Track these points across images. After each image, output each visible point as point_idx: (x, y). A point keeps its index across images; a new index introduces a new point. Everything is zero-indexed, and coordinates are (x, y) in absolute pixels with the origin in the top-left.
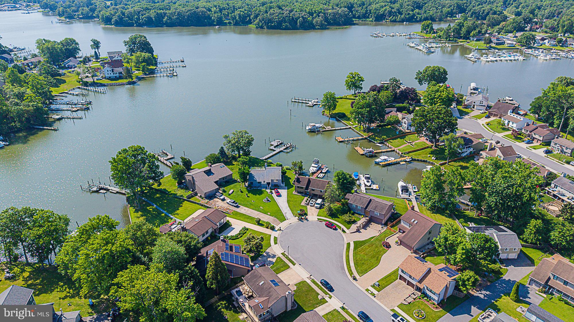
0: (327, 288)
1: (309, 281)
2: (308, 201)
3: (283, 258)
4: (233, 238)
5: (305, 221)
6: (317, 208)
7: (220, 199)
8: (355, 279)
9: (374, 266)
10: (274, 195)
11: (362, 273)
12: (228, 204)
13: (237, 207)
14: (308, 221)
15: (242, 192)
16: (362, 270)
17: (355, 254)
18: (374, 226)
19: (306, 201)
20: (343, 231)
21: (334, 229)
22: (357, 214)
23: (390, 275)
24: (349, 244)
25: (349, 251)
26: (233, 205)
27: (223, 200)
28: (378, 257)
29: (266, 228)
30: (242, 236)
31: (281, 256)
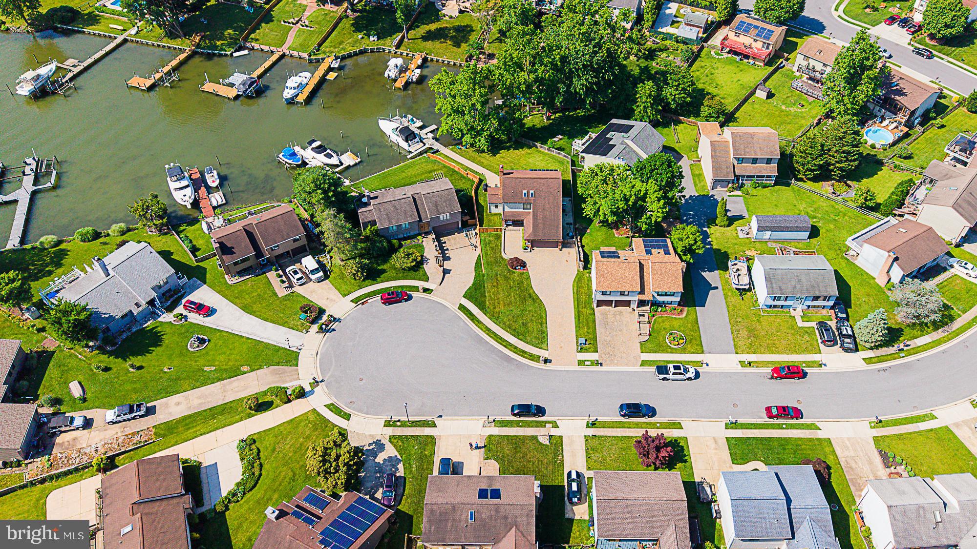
0: (534, 415)
1: (495, 431)
2: (284, 278)
3: (399, 431)
4: (248, 486)
5: (335, 326)
6: (320, 281)
7: (77, 429)
8: (546, 361)
9: (544, 315)
10: (195, 318)
11: (541, 340)
12: (117, 422)
13: (151, 411)
14: (339, 320)
15: (107, 369)
16: (537, 338)
17: (495, 318)
18: (453, 242)
19: (283, 282)
20: (426, 290)
21: (406, 300)
22: (405, 239)
23: (579, 312)
24: (462, 307)
25: (479, 322)
26: (134, 418)
27: (88, 424)
28: (530, 294)
29: (286, 403)
30: (261, 465)
31: (390, 431)
